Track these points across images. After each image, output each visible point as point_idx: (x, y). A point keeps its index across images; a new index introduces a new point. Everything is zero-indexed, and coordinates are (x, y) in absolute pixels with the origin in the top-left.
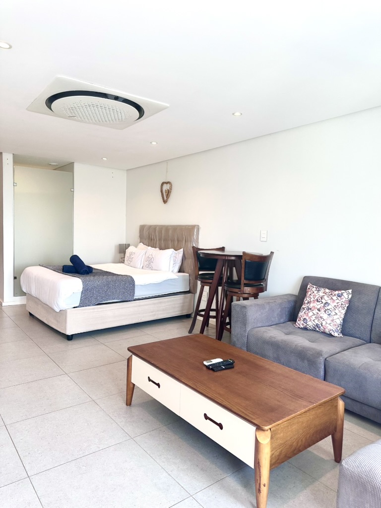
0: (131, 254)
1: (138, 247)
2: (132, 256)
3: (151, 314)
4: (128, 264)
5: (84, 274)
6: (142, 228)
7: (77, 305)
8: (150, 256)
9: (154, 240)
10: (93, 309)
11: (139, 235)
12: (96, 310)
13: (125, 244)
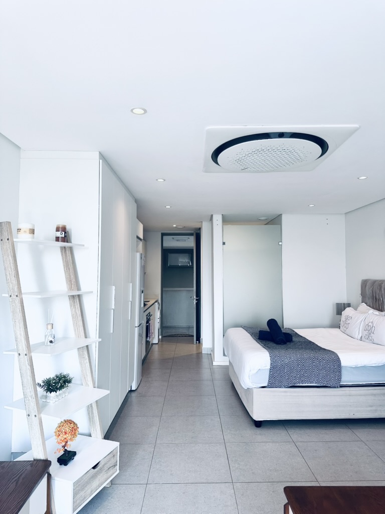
0: (347, 318)
1: (359, 308)
2: (348, 322)
3: (369, 409)
4: (343, 331)
5: (280, 344)
6: (364, 283)
7: (265, 385)
8: (370, 324)
9: (379, 300)
10: (285, 392)
11: (360, 292)
12: (288, 394)
13: (344, 304)
